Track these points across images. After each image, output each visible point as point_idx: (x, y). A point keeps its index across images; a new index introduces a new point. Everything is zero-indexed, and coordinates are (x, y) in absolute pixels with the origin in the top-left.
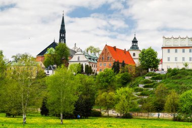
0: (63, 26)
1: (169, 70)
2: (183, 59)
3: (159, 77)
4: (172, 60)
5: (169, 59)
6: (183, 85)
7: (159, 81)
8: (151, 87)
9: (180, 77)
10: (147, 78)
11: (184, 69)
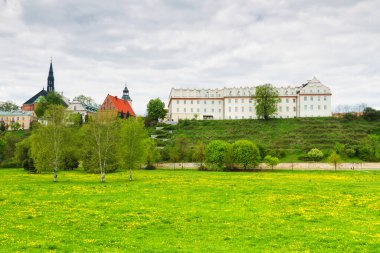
0: (51, 72)
1: (180, 121)
2: (192, 110)
3: (170, 128)
4: (181, 111)
5: (178, 110)
6: (197, 136)
7: (171, 132)
8: (165, 137)
9: (192, 128)
10: (158, 128)
11: (193, 120)
